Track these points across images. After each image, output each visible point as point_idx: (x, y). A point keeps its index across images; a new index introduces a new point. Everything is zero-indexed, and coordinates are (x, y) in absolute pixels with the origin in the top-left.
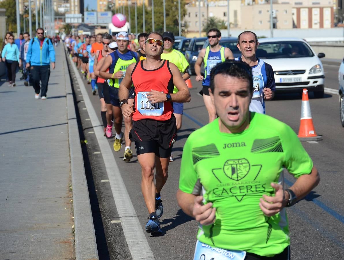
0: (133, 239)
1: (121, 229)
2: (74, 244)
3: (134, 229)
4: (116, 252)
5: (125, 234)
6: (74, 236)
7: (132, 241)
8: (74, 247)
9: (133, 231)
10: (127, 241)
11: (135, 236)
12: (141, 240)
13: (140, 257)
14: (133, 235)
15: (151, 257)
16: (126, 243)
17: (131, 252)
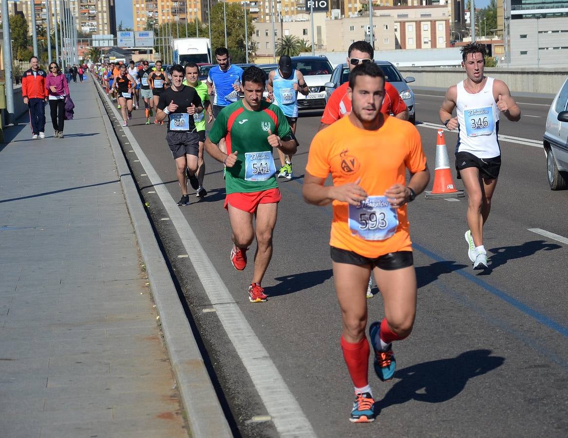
0: (237, 332)
1: (218, 321)
2: (164, 341)
3: (235, 320)
4: (217, 351)
5: (224, 326)
6: (161, 330)
7: (236, 336)
8: (165, 344)
9: (235, 323)
10: (229, 336)
11: (239, 329)
12: (248, 334)
13: (251, 358)
14: (236, 328)
15: (266, 357)
16: (228, 338)
17: (237, 350)
